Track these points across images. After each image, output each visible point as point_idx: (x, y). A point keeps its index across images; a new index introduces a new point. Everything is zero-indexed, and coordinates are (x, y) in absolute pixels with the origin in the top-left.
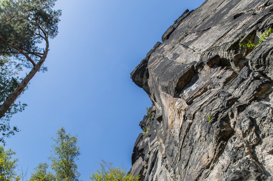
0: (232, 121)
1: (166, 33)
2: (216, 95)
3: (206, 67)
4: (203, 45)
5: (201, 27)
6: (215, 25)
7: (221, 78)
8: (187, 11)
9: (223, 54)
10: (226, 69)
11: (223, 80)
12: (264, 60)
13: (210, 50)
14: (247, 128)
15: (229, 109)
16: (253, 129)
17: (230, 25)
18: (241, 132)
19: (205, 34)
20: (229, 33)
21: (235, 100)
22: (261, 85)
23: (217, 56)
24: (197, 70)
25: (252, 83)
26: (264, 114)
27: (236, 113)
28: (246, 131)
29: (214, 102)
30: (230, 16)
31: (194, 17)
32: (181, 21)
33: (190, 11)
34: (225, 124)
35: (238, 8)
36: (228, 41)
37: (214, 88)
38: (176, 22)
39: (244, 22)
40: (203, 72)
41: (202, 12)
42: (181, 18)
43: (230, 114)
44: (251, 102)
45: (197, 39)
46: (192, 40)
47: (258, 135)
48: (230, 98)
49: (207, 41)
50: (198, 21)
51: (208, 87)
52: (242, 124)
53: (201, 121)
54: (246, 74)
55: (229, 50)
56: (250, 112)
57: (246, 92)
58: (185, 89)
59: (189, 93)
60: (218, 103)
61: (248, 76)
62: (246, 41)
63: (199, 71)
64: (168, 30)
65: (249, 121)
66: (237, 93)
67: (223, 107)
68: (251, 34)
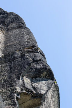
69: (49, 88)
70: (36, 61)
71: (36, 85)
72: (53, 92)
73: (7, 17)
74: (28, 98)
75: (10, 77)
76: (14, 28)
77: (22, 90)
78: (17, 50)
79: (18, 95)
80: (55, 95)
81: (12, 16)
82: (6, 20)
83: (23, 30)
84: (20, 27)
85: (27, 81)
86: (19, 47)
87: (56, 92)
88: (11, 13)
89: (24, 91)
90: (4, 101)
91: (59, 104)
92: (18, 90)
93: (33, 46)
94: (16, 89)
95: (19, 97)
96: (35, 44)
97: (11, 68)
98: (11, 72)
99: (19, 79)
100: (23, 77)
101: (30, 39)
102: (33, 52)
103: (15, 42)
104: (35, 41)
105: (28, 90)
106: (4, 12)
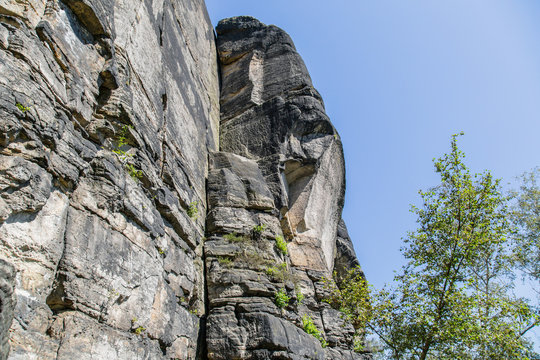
69: (326, 147)
70: (306, 110)
71: (307, 145)
72: (333, 151)
73: (265, 35)
74: (296, 165)
75: (272, 139)
76: (276, 54)
77: (287, 156)
78: (280, 94)
79: (282, 165)
80: (336, 153)
81: (272, 33)
82: (264, 41)
83: (289, 56)
84: (284, 52)
85: (295, 142)
86: (283, 87)
87: (338, 149)
88: (271, 27)
89: (291, 158)
90: (264, 175)
91: (344, 164)
92: (283, 158)
93: (304, 85)
94: (279, 158)
95: (284, 168)
96: (307, 80)
97: (272, 126)
98: (272, 131)
99: (283, 141)
100: (289, 137)
101: (299, 72)
102: (303, 94)
103: (279, 79)
104: (308, 75)
105: (296, 156)
106: (261, 25)
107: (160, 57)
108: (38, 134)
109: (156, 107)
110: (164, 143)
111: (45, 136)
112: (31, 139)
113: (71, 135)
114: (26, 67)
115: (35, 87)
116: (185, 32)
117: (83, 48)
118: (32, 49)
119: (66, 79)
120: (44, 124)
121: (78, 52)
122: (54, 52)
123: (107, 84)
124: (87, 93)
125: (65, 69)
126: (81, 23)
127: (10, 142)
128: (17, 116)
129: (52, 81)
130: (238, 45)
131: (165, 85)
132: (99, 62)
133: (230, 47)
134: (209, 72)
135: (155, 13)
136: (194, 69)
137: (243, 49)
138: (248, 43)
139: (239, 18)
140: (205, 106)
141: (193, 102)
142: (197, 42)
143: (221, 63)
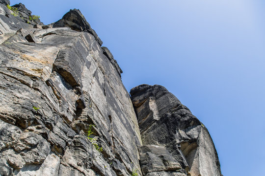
0: (34, 128)
1: (109, 52)
2: (54, 110)
3: (76, 97)
4: (95, 93)
5: (107, 88)
6: (107, 100)
7: (68, 111)
8: (121, 72)
9: (85, 111)
10: (74, 116)
11: (66, 114)
12: (79, 147)
13: (90, 100)
14: (29, 142)
15: (44, 126)
16: (28, 147)
17: (105, 114)
18: (25, 137)
19: (102, 92)
20: (100, 115)
21: (51, 129)
22: (62, 148)
23: (84, 107)
24: (76, 89)
25: (63, 141)
26: (41, 154)
27: (41, 131)
28: (26, 142)
29: (49, 109)
30: (111, 112)
31: (115, 78)
32: (115, 67)
33: (121, 74)
34: (31, 122)
35: (115, 117)
36: (94, 115)
37: (60, 106)
38: (115, 62)
39: (105, 125)
40: (73, 94)
41: (118, 86)
42: (117, 66)
43: (40, 126)
44: (50, 142)
45: (99, 84)
46: (99, 79)
47: (23, 150)
48: (53, 125)
49: (97, 95)
50: (112, 83)
51: (61, 101)
52: (32, 138)
53: (33, 98)
54: (70, 135)
55: (88, 117)
56: (42, 143)
57: (57, 137)
58: (60, 77)
59: (56, 82)
60: (49, 114)
61: (69, 137)
62: (93, 130)
63: (75, 90)
64: (111, 54)
65: (35, 143)
66: (56, 129)
67: (46, 119)
68: (97, 133)
69: (199, 132)
70: (183, 116)
71: (189, 133)
72: (204, 133)
73: (153, 90)
74: (186, 144)
75: (169, 134)
76: (160, 96)
77: (180, 140)
78: (167, 112)
79: (179, 145)
80: (206, 135)
81: (156, 88)
82: (153, 92)
83: (166, 95)
84: (164, 94)
85: (182, 132)
86: (168, 109)
87: (206, 132)
88: (155, 86)
89: (182, 141)
90: (170, 152)
91: (212, 140)
92: (178, 141)
93: (178, 105)
94: (176, 141)
95: (180, 146)
96: (179, 103)
97: (168, 127)
98: (168, 130)
99: (175, 133)
100: (178, 130)
101: (174, 100)
102: (179, 109)
103: (165, 106)
104: (178, 101)
105: (184, 139)
106: (150, 86)
107: (105, 99)
108: (43, 122)
109: (106, 119)
110: (113, 138)
111: (47, 123)
112: (39, 124)
113: (61, 124)
114: (40, 93)
115: (43, 101)
116: (116, 93)
117: (67, 91)
118: (43, 87)
119: (59, 102)
120: (47, 117)
121: (65, 92)
122: (54, 90)
123: (80, 106)
124: (70, 108)
125: (59, 98)
126: (66, 81)
127: (29, 126)
128: (33, 112)
129: (52, 101)
130: (141, 97)
131: (110, 112)
132: (75, 97)
133: (137, 99)
134: (130, 111)
135: (101, 82)
136: (123, 108)
137: (144, 98)
138: (145, 95)
139: (140, 86)
140: (132, 125)
141: (125, 122)
142: (122, 98)
143: (136, 107)
